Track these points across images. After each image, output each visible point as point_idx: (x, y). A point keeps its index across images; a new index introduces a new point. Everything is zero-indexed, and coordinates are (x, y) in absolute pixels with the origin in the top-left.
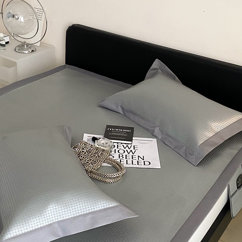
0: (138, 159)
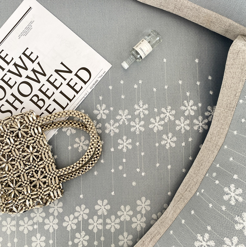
0: (65, 79)
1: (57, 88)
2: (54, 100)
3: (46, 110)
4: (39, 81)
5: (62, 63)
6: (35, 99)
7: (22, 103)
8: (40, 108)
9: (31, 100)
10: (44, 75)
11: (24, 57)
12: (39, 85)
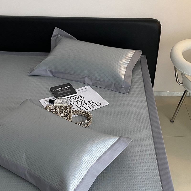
0: (91, 104)
1: (87, 105)
2: (84, 107)
3: (80, 109)
4: (81, 102)
5: (92, 100)
6: (78, 106)
7: (72, 105)
8: (78, 108)
9: (76, 105)
10: (84, 101)
11: (79, 97)
12: (81, 103)
